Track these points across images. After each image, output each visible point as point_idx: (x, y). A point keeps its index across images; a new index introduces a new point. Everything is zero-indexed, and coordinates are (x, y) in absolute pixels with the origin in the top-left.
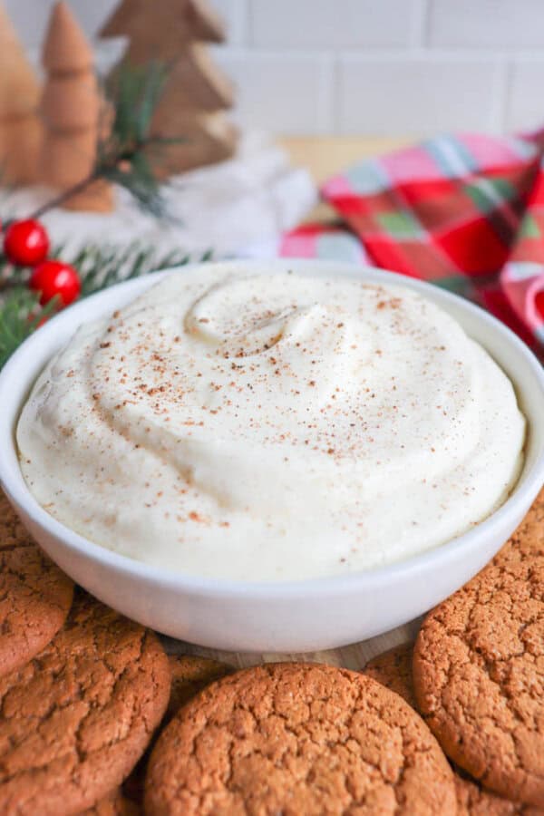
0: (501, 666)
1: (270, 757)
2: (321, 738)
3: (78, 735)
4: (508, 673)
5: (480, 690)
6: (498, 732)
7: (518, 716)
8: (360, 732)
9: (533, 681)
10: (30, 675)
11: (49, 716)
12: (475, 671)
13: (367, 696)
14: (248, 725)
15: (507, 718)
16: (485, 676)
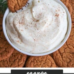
0: (62, 54)
1: (38, 65)
2: (43, 63)
3: (18, 63)
4: (62, 55)
5: (59, 57)
6: (61, 62)
7: (63, 60)
8: (47, 62)
9: (65, 56)
10: (11, 56)
11: (14, 61)
12: (59, 54)
13: (47, 58)
14: (35, 62)
15: (62, 60)
16: (60, 55)
